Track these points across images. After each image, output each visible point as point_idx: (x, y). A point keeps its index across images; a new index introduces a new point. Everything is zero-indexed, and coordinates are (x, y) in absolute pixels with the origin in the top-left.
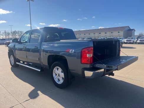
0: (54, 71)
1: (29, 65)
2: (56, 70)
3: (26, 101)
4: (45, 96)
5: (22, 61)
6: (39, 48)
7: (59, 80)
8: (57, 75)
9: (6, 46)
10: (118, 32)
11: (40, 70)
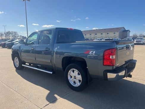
0: (69, 73)
1: (38, 67)
2: (72, 72)
3: (46, 105)
4: (64, 99)
5: (28, 63)
6: (50, 50)
7: (75, 82)
8: (73, 77)
9: (2, 47)
10: (114, 33)
11: (51, 73)
